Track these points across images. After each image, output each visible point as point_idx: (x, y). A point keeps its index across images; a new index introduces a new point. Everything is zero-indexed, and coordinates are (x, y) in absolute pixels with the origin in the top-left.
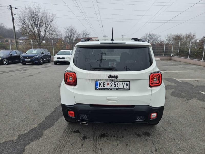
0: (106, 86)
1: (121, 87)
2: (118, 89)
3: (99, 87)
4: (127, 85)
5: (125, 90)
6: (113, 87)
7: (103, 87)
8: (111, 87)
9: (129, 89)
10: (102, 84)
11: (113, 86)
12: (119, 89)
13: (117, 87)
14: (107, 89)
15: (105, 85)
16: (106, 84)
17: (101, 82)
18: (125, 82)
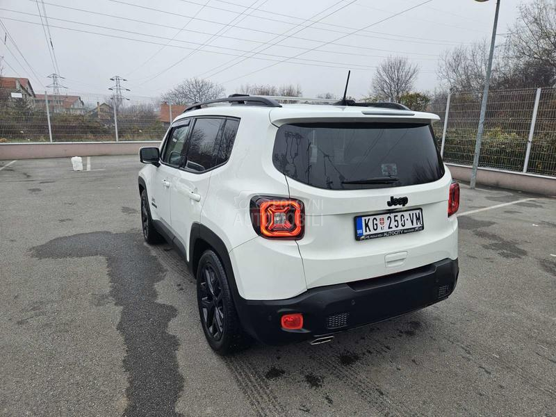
0: (379, 226)
1: (408, 225)
2: (403, 232)
3: (365, 233)
4: (418, 219)
5: (417, 231)
6: (394, 229)
7: (373, 232)
8: (389, 228)
9: (423, 228)
10: (370, 224)
11: (393, 224)
12: (406, 231)
13: (400, 228)
14: (382, 235)
15: (376, 224)
16: (378, 222)
17: (367, 218)
18: (414, 212)
